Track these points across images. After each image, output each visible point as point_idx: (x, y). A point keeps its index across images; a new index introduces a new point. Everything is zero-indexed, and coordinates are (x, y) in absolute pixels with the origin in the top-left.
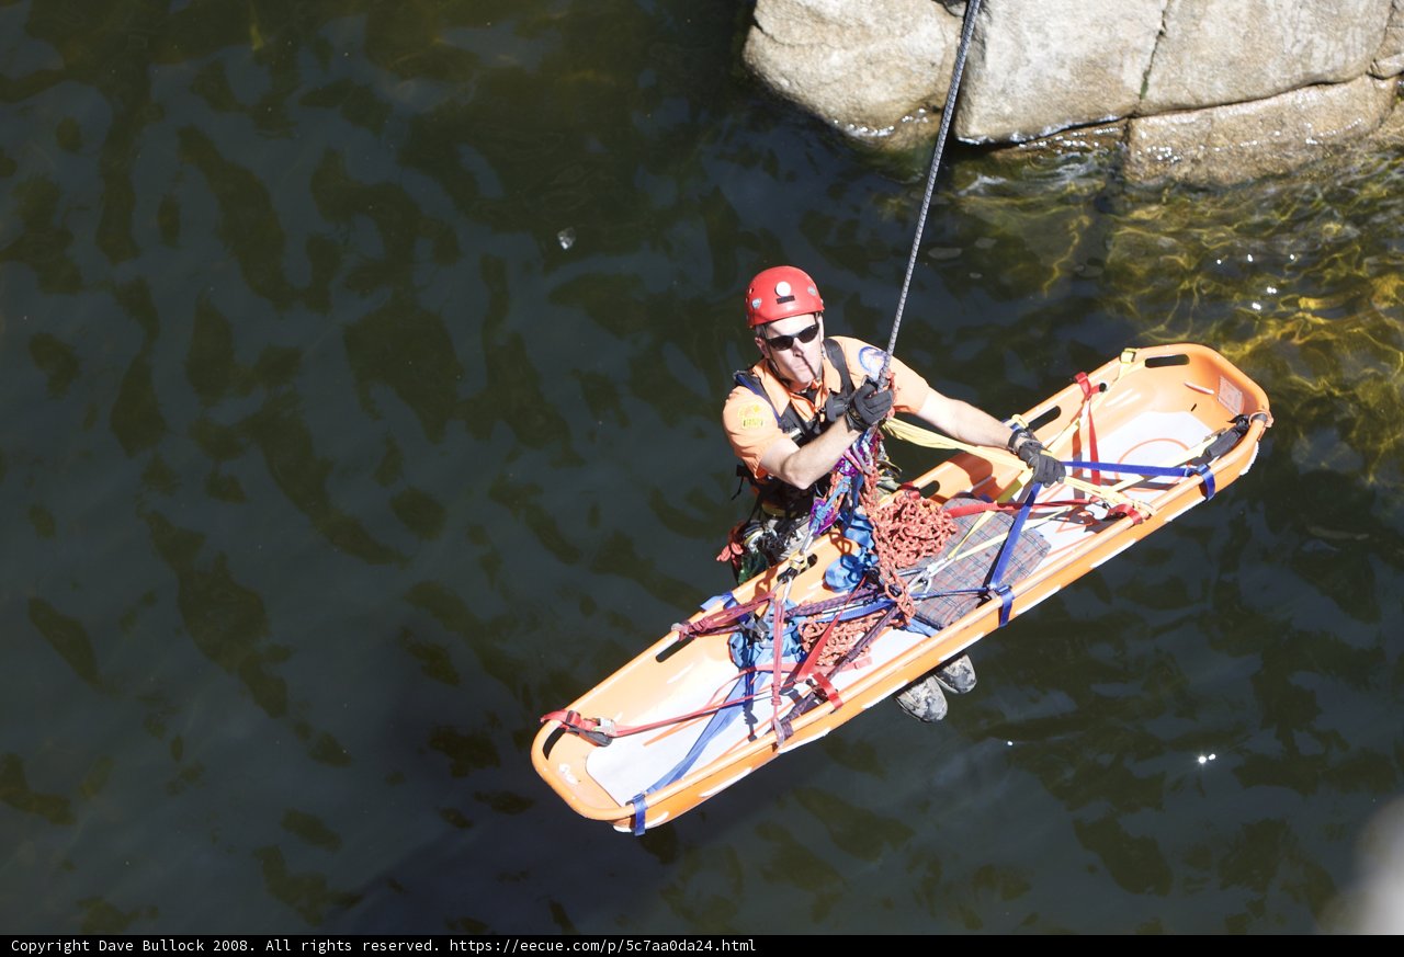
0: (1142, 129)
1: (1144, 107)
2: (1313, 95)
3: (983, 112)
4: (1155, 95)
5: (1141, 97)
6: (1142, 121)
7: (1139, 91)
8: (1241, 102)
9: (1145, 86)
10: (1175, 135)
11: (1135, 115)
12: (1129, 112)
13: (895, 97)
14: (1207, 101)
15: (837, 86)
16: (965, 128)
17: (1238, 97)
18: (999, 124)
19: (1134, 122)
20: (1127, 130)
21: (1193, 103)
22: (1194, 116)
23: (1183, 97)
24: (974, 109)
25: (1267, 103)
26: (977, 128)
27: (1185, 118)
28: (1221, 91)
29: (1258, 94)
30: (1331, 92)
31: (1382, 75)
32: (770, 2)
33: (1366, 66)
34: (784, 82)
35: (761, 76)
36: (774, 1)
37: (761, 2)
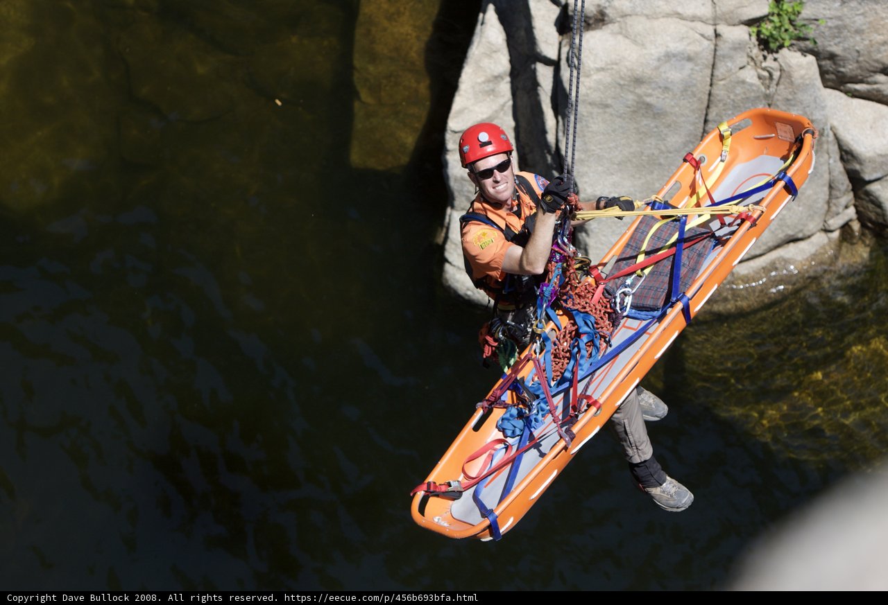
17: (746, 257)
30: (801, 245)
31: (832, 228)
32: (453, 246)
33: (821, 226)
34: (469, 293)
35: (455, 292)
36: (456, 245)
37: (447, 247)
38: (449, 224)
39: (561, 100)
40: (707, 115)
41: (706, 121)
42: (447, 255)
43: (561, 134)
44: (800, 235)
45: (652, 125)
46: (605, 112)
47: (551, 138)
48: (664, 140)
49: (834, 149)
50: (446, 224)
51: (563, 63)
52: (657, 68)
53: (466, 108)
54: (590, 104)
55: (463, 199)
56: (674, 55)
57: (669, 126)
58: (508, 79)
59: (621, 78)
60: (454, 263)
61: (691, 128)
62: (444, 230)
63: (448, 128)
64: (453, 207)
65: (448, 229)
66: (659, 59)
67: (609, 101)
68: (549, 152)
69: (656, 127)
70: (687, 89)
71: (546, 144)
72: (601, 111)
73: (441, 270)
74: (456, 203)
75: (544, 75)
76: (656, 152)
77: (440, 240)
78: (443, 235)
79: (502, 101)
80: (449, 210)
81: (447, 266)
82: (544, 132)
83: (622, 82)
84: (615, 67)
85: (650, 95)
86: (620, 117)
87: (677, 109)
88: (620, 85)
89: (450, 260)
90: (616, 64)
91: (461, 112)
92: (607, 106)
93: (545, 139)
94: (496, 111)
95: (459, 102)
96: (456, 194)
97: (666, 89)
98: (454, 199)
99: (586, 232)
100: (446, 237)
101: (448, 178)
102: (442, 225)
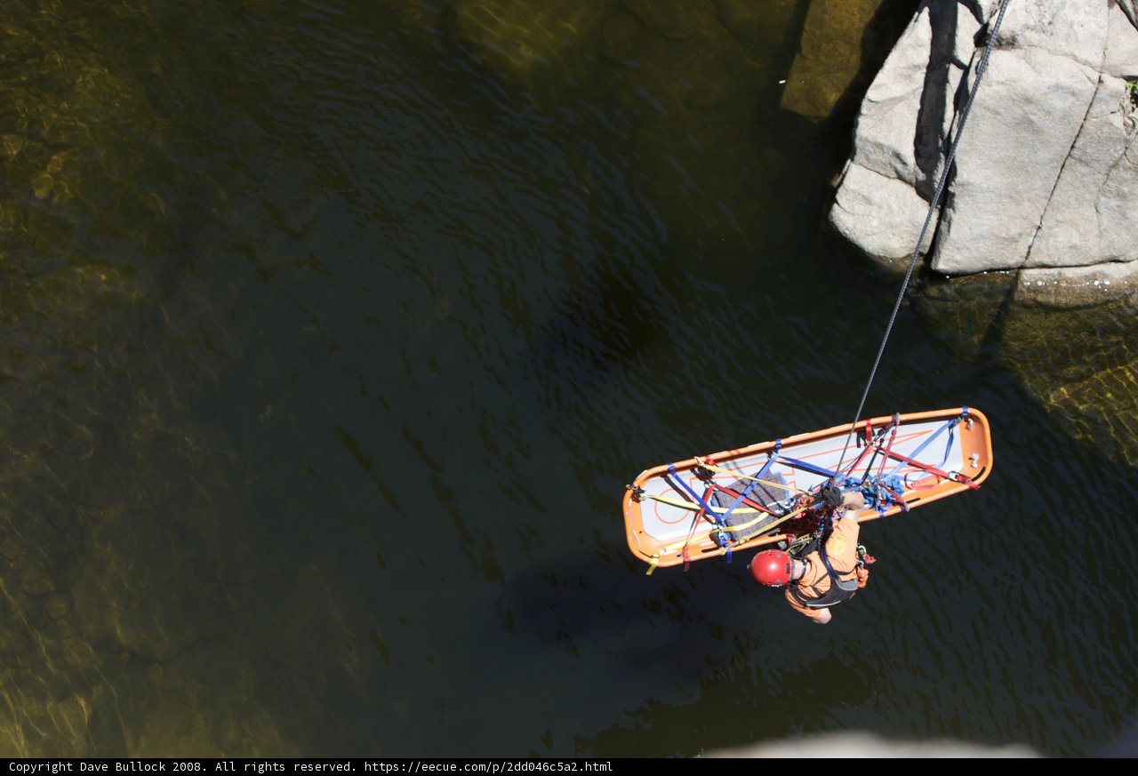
0: (1028, 276)
1: (1028, 263)
2: (1113, 266)
3: (946, 258)
4: (1036, 258)
5: (1026, 258)
6: (1026, 271)
7: (1025, 255)
8: (1077, 266)
9: (1029, 253)
10: (1041, 279)
11: (1023, 267)
12: (1020, 265)
13: (903, 245)
14: (1059, 264)
15: (873, 237)
16: (936, 265)
17: (1076, 264)
18: (954, 265)
19: (1021, 271)
20: (1018, 274)
21: (1052, 264)
22: (1053, 271)
23: (1047, 261)
24: (942, 256)
25: (1089, 268)
26: (943, 264)
27: (1047, 271)
28: (1067, 261)
29: (1085, 263)
30: (1122, 266)
32: (845, 191)
34: (847, 232)
35: (836, 228)
36: (847, 190)
37: (840, 190)
38: (846, 173)
39: (964, 99)
40: (1075, 142)
41: (1072, 147)
42: (838, 197)
43: (955, 126)
44: (1122, 258)
45: (1030, 138)
46: (995, 118)
47: (946, 126)
48: (1036, 152)
50: (843, 172)
51: (972, 70)
52: (1046, 94)
53: (885, 85)
54: (985, 108)
55: (863, 156)
56: (1062, 88)
57: (1043, 143)
58: (925, 71)
59: (1015, 94)
60: (841, 204)
61: (1060, 149)
62: (841, 176)
63: (866, 96)
64: (852, 160)
65: (844, 176)
66: (1049, 88)
67: (1001, 110)
68: (942, 138)
69: (1033, 141)
70: (1065, 117)
71: (941, 130)
72: (992, 116)
73: (830, 208)
74: (856, 158)
75: (955, 75)
76: (1027, 161)
77: (835, 184)
78: (839, 180)
79: (915, 86)
80: (849, 162)
81: (835, 206)
82: (942, 120)
83: (1015, 98)
84: (1013, 83)
85: (1035, 114)
86: (1005, 125)
87: (1053, 131)
88: (1013, 99)
89: (839, 202)
90: (1014, 82)
91: (880, 86)
92: (998, 113)
93: (942, 126)
94: (908, 94)
95: (881, 78)
96: (858, 150)
97: (1049, 113)
98: (855, 154)
99: (954, 209)
100: (841, 183)
101: (855, 136)
102: (840, 172)
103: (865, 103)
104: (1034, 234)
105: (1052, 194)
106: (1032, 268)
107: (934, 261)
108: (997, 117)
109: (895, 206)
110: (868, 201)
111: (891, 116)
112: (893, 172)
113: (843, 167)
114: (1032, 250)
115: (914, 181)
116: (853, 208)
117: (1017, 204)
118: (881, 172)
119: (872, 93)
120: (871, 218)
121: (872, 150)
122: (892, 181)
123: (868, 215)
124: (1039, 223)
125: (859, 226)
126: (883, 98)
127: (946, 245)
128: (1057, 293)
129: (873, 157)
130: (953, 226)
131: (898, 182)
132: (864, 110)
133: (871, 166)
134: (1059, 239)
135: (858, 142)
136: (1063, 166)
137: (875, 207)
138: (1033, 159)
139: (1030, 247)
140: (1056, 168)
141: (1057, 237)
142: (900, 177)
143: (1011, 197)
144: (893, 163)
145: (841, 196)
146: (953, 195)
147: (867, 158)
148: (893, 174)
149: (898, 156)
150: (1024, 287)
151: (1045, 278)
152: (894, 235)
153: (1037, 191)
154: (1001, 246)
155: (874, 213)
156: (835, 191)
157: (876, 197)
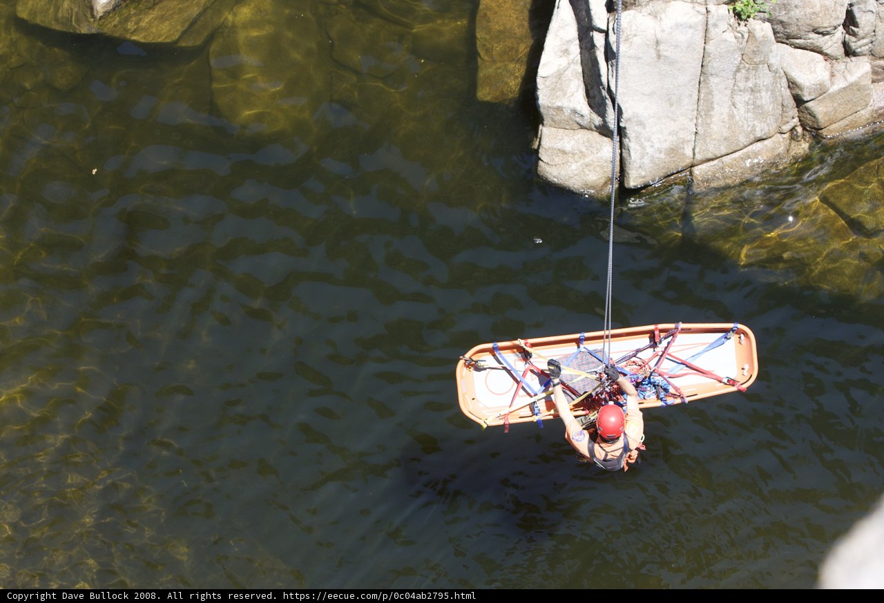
0: (696, 171)
1: (695, 162)
2: (759, 144)
3: (634, 176)
4: (699, 157)
5: (693, 158)
6: (696, 168)
7: (692, 156)
8: (732, 153)
9: (694, 154)
10: (709, 171)
11: (692, 166)
12: (690, 165)
13: (600, 177)
14: (719, 155)
15: (576, 177)
16: (629, 184)
17: (731, 151)
18: (641, 180)
19: (693, 168)
20: (691, 173)
21: (714, 157)
22: (716, 162)
23: (710, 156)
24: (630, 176)
25: (741, 151)
26: (633, 182)
27: (712, 163)
28: (724, 151)
29: (738, 149)
30: (766, 142)
31: (784, 132)
32: (544, 150)
33: (777, 130)
34: (556, 180)
35: (546, 179)
36: (546, 149)
37: (540, 150)
38: (541, 136)
39: (610, 55)
40: (703, 62)
41: (702, 66)
42: (540, 155)
43: (610, 77)
44: (764, 137)
45: (669, 69)
46: (638, 62)
47: (604, 79)
48: (676, 79)
49: (785, 80)
50: (539, 136)
51: (611, 32)
52: (670, 33)
53: (549, 62)
54: (629, 57)
55: (549, 119)
56: (681, 25)
57: (680, 69)
58: (578, 41)
59: (648, 40)
60: (544, 160)
61: (694, 70)
62: (538, 140)
63: (538, 75)
64: (543, 125)
65: (540, 139)
66: (672, 28)
67: (641, 55)
68: (604, 88)
69: (671, 70)
70: (690, 46)
71: (601, 84)
72: (636, 61)
73: (536, 165)
74: (545, 122)
75: (599, 39)
76: (672, 87)
77: (535, 147)
78: (537, 143)
79: (571, 57)
80: (541, 126)
81: (540, 162)
82: (600, 76)
83: (649, 43)
84: (644, 33)
85: (666, 51)
86: (647, 65)
87: (684, 59)
88: (647, 45)
89: (542, 159)
91: (544, 65)
92: (639, 58)
93: (601, 80)
94: (570, 63)
95: (545, 58)
96: (545, 117)
97: (677, 46)
98: (543, 120)
99: (629, 139)
100: (540, 144)
101: (539, 107)
102: (537, 137)
103: (539, 80)
104: (694, 139)
105: (698, 106)
106: (700, 164)
107: (626, 182)
108: (640, 61)
109: (584, 150)
110: (564, 152)
111: (561, 84)
112: (576, 125)
113: (537, 132)
114: (696, 151)
115: (593, 126)
116: (553, 160)
117: (674, 121)
118: (567, 127)
119: (542, 71)
120: (569, 164)
121: (554, 113)
122: (577, 131)
123: (566, 163)
124: (695, 130)
125: (563, 173)
126: (551, 73)
127: (631, 166)
128: (725, 178)
129: (556, 118)
130: (631, 151)
131: (582, 131)
132: (539, 86)
133: (558, 125)
134: (714, 137)
135: (542, 110)
136: (700, 82)
137: (570, 155)
138: (676, 84)
139: (694, 149)
140: (695, 85)
141: (711, 136)
142: (582, 127)
143: (668, 117)
144: (573, 118)
145: (543, 155)
146: (625, 128)
147: (553, 120)
148: (577, 126)
149: (575, 112)
150: (698, 180)
151: (712, 169)
152: (589, 170)
153: (686, 107)
154: (672, 155)
155: (570, 159)
156: (537, 151)
157: (568, 148)
